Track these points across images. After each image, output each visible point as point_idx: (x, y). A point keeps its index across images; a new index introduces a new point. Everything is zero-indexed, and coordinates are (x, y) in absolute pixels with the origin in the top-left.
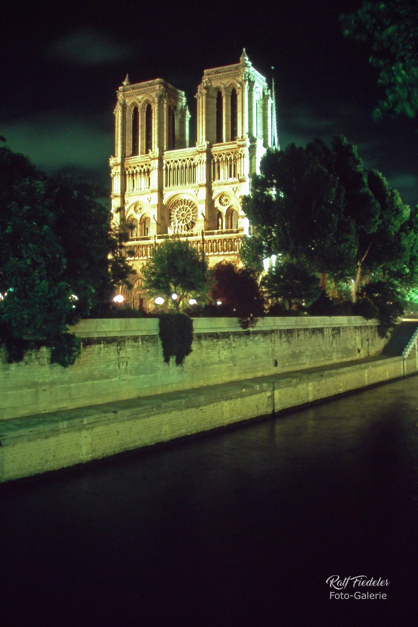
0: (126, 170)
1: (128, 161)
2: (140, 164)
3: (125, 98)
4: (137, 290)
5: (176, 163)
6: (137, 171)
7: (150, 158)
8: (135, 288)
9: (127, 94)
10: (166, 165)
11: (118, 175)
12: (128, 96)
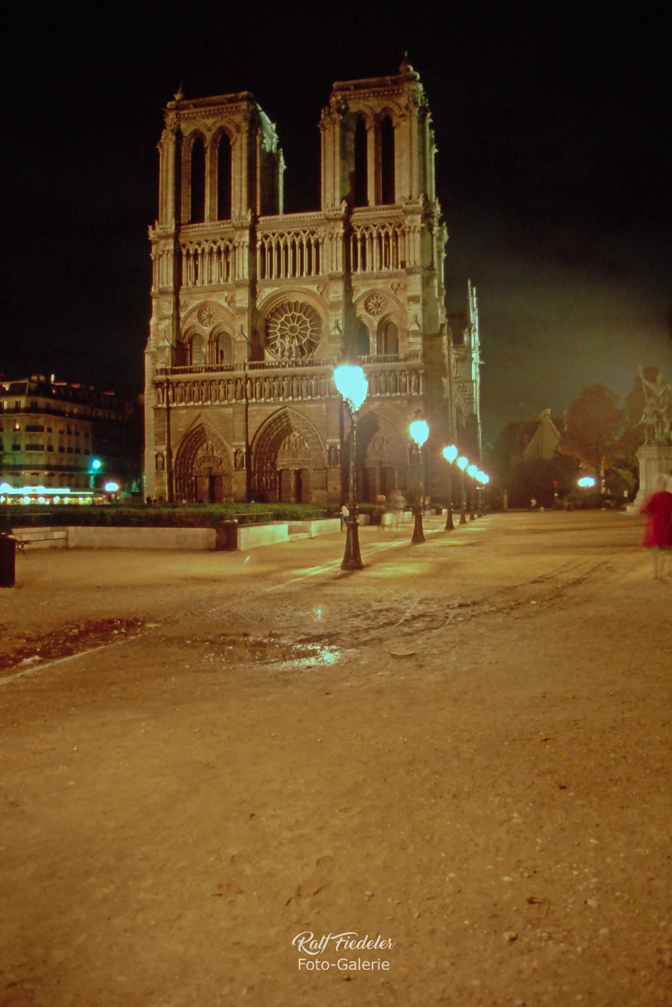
0: (181, 247)
1: (188, 230)
2: (211, 238)
3: (179, 120)
4: (204, 461)
5: (282, 238)
6: (203, 250)
7: (234, 227)
8: (200, 456)
9: (184, 114)
10: (262, 240)
11: (167, 255)
12: (186, 119)
